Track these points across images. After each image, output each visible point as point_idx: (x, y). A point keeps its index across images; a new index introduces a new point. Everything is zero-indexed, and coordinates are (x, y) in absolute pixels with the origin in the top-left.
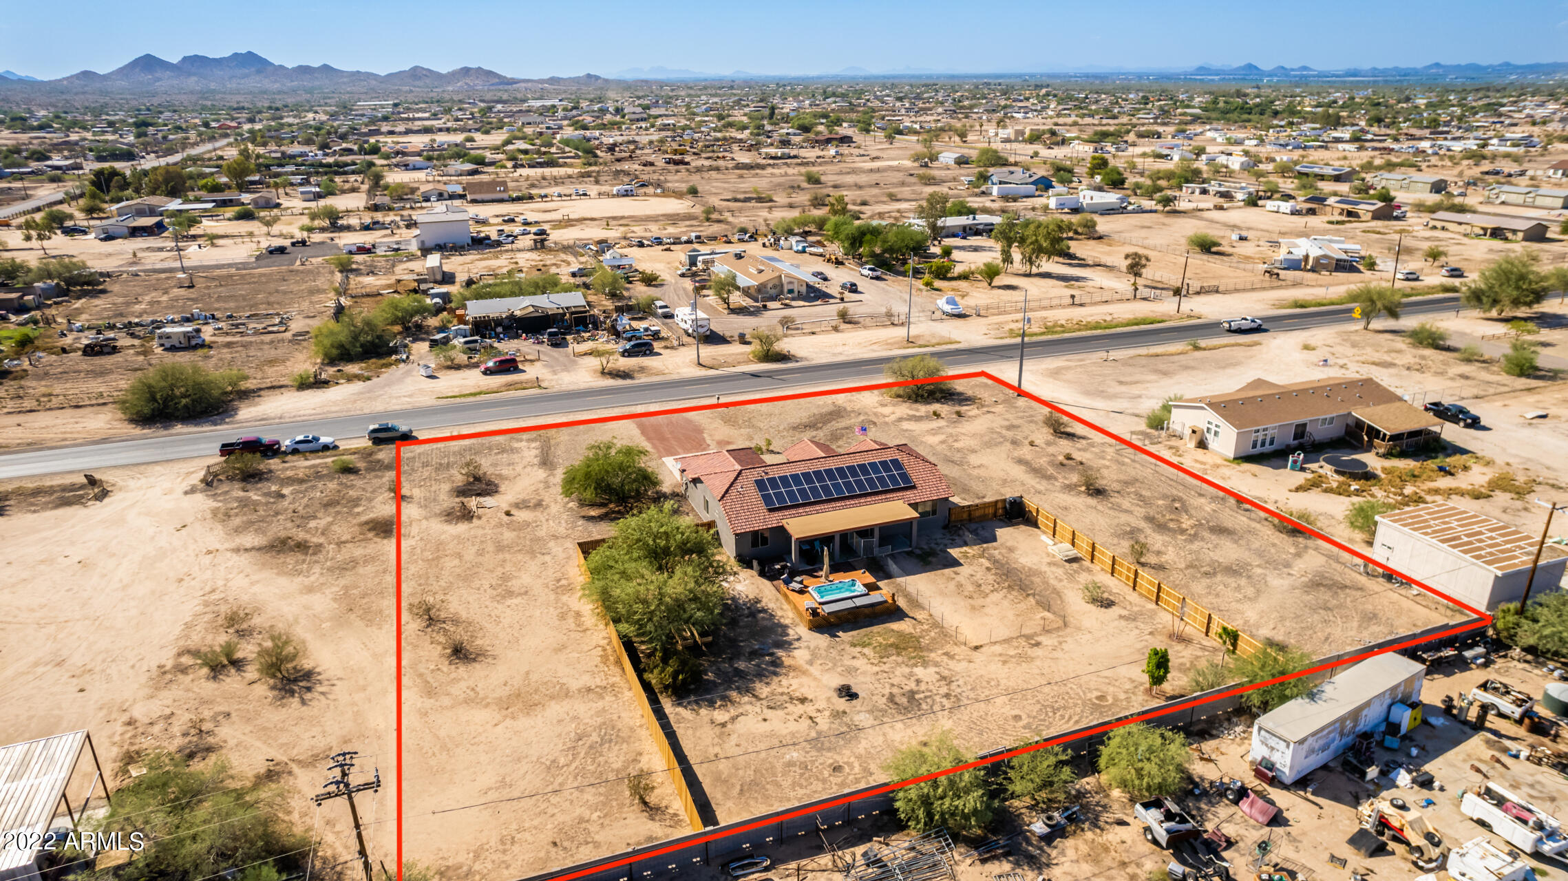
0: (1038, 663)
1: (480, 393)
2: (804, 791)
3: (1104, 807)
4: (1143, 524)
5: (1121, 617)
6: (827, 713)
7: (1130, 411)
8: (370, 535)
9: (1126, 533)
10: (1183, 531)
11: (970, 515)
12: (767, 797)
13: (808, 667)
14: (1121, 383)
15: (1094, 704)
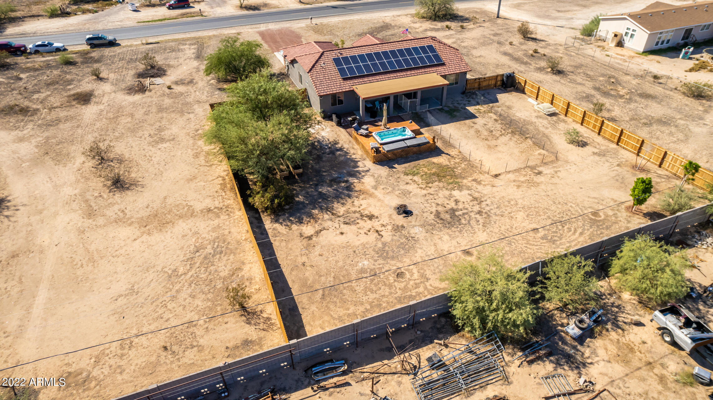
0: (543, 187)
1: (165, 19)
2: (374, 296)
3: (618, 307)
4: (593, 92)
5: (594, 153)
6: (390, 227)
7: (569, 26)
8: (74, 103)
9: (583, 98)
10: (621, 97)
11: (479, 84)
12: (344, 302)
13: (373, 191)
14: (559, 11)
15: (591, 219)
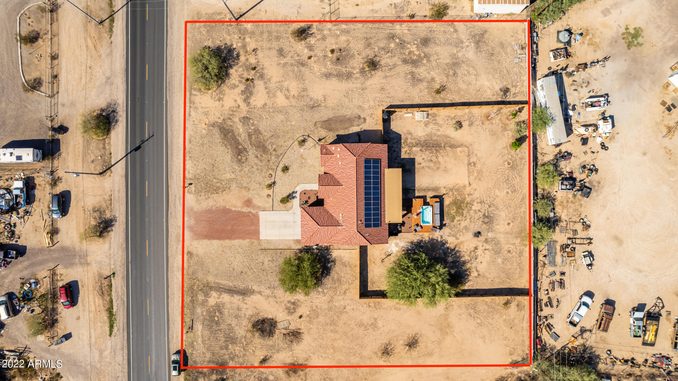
12: (513, 273)
13: (459, 241)
